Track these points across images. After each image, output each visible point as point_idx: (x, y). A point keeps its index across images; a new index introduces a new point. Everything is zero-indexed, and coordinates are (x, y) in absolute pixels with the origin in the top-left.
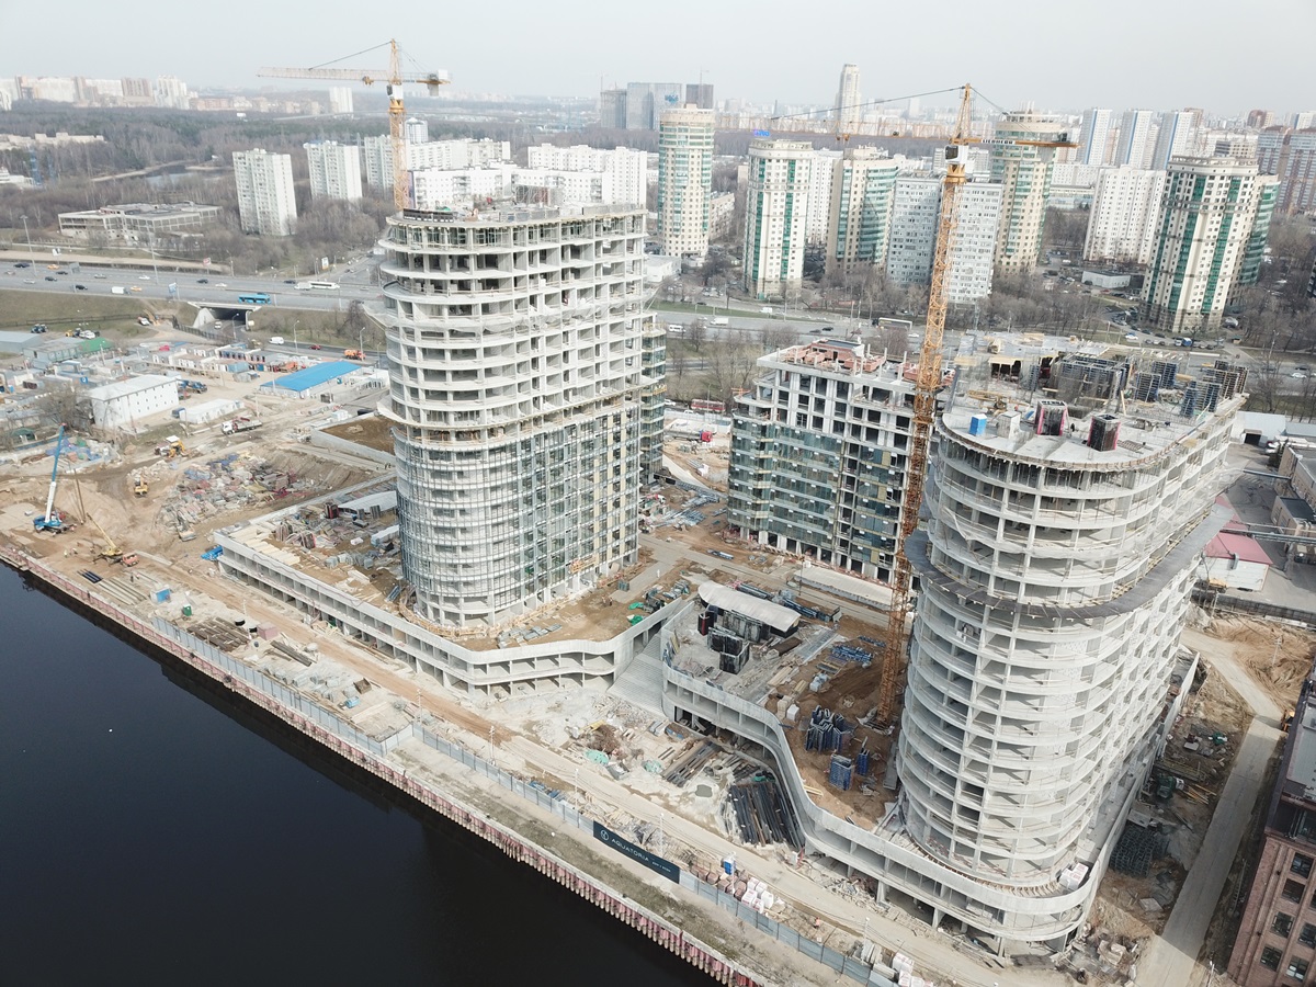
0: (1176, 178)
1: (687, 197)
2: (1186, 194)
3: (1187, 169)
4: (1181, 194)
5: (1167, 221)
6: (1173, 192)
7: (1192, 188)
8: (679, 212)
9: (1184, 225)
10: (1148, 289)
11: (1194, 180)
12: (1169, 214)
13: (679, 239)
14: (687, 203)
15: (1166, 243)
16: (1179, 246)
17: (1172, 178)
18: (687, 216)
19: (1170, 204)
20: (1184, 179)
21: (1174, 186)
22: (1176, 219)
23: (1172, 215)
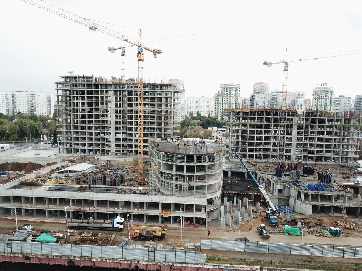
0: (223, 89)
2: (227, 93)
3: (226, 87)
4: (225, 93)
5: (223, 100)
6: (223, 93)
7: (228, 91)
9: (228, 100)
10: (221, 117)
11: (229, 89)
12: (223, 98)
15: (224, 105)
16: (228, 105)
17: (222, 89)
19: (223, 95)
20: (226, 89)
21: (223, 91)
22: (225, 99)
23: (224, 98)
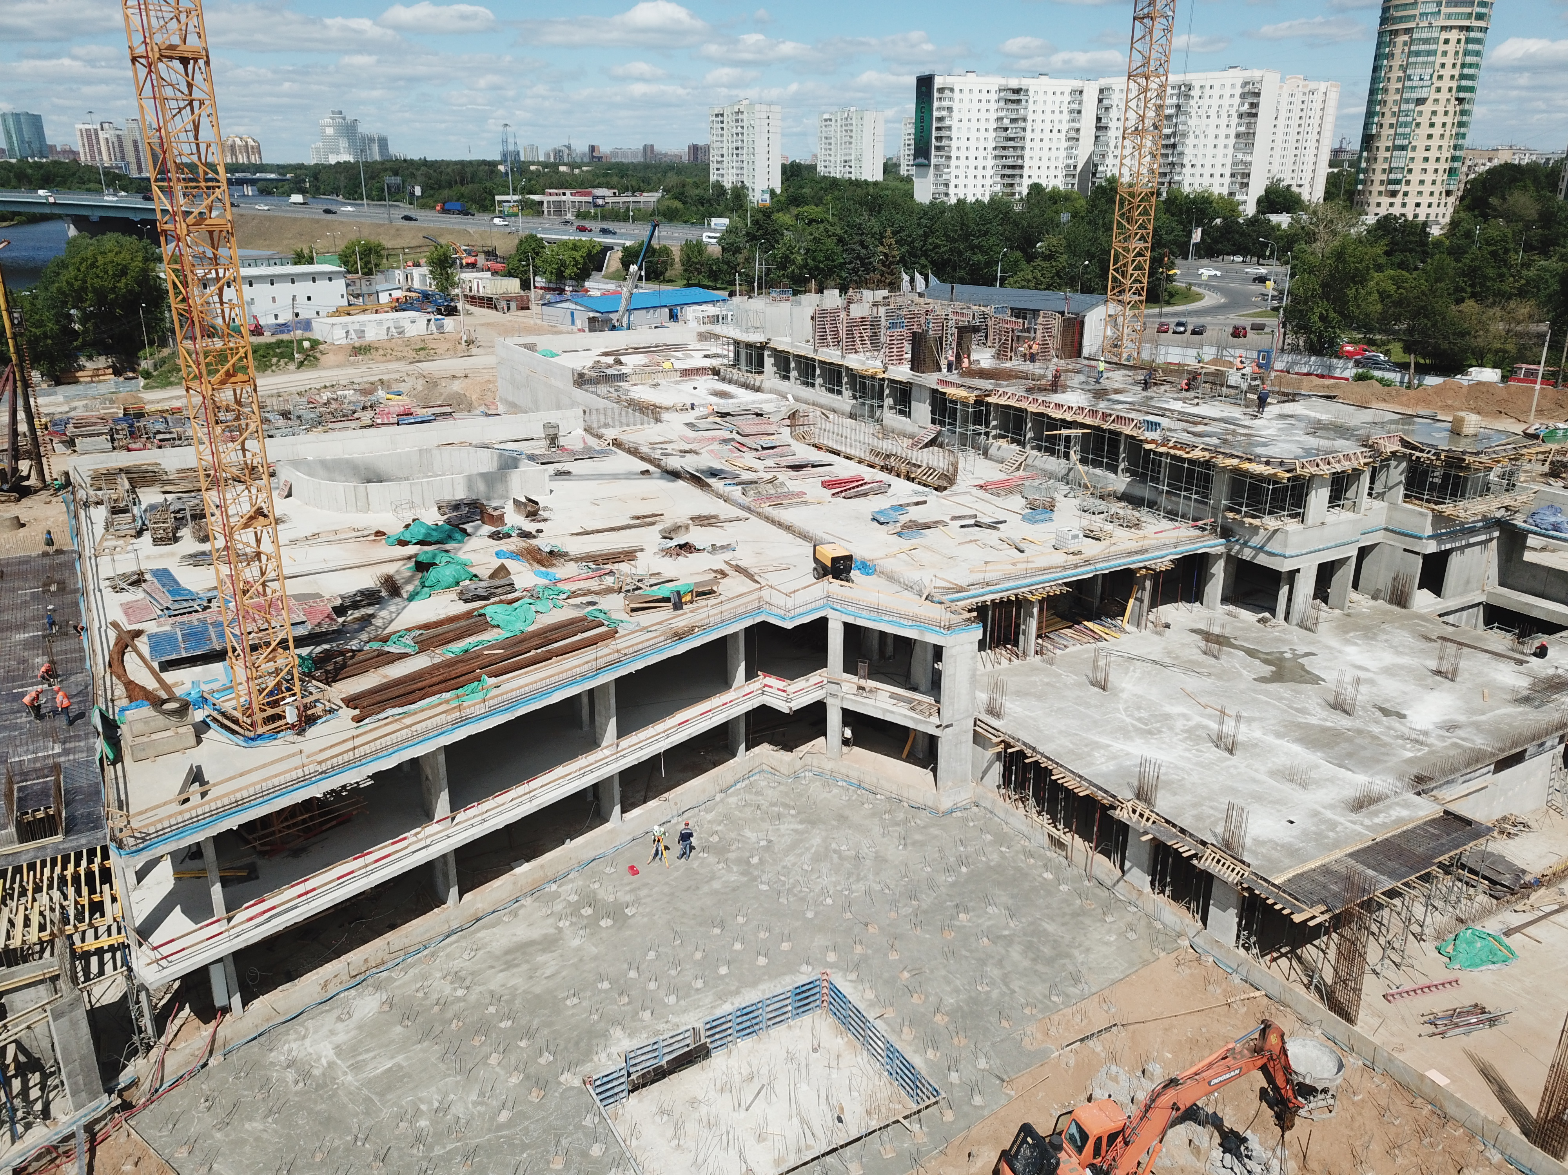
1: (1424, 120)
8: (1403, 148)
13: (1398, 200)
14: (1425, 130)
18: (1420, 154)
